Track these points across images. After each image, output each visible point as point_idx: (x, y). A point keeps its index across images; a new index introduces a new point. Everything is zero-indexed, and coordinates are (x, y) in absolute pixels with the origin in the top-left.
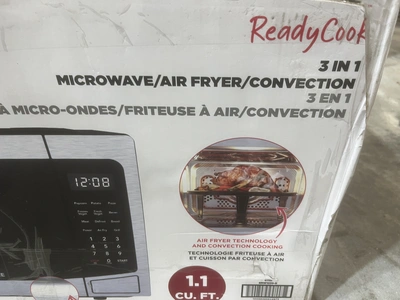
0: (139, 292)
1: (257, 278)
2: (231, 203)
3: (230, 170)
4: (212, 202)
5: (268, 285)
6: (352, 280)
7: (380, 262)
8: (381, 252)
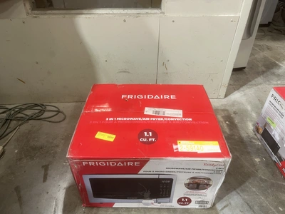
0: (169, 202)
1: (200, 200)
2: (196, 186)
3: (196, 180)
4: (191, 185)
5: (202, 201)
6: (225, 198)
7: (234, 193)
8: (235, 189)
